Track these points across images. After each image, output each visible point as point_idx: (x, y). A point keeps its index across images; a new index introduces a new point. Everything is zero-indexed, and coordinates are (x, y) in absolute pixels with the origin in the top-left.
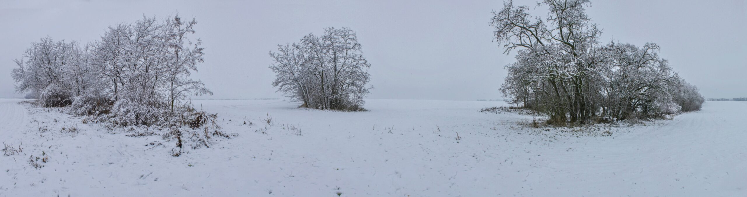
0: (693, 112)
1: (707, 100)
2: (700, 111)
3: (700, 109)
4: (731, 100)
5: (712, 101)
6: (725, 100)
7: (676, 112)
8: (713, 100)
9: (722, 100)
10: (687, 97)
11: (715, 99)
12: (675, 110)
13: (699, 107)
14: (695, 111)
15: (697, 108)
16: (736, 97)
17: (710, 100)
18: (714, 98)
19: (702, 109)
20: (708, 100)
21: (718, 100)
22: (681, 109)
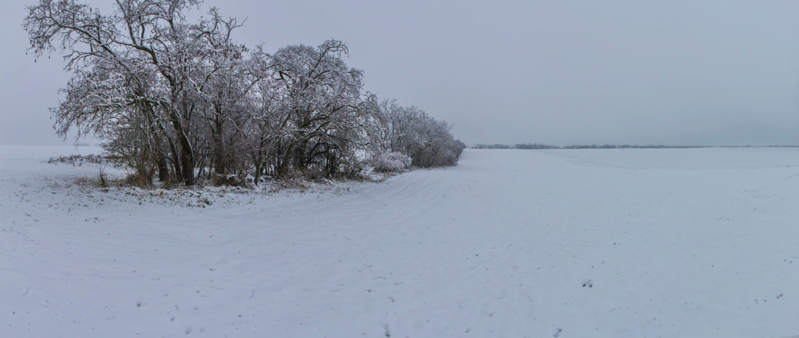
0: (441, 168)
1: (470, 147)
2: (454, 167)
3: (455, 163)
4: (513, 148)
5: (479, 150)
6: (502, 147)
7: (401, 169)
8: (481, 147)
9: (498, 147)
10: (425, 141)
11: (485, 146)
12: (400, 165)
13: (453, 160)
14: (445, 166)
15: (450, 162)
16: (521, 143)
17: (476, 148)
18: (483, 144)
19: (458, 163)
20: (473, 148)
21: (490, 147)
22: (410, 162)
